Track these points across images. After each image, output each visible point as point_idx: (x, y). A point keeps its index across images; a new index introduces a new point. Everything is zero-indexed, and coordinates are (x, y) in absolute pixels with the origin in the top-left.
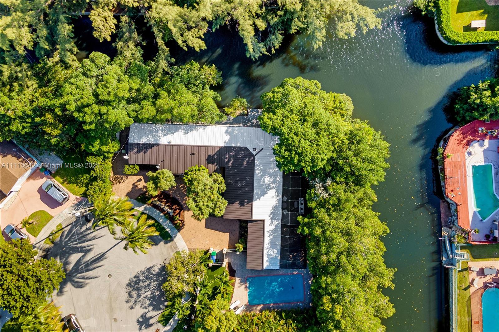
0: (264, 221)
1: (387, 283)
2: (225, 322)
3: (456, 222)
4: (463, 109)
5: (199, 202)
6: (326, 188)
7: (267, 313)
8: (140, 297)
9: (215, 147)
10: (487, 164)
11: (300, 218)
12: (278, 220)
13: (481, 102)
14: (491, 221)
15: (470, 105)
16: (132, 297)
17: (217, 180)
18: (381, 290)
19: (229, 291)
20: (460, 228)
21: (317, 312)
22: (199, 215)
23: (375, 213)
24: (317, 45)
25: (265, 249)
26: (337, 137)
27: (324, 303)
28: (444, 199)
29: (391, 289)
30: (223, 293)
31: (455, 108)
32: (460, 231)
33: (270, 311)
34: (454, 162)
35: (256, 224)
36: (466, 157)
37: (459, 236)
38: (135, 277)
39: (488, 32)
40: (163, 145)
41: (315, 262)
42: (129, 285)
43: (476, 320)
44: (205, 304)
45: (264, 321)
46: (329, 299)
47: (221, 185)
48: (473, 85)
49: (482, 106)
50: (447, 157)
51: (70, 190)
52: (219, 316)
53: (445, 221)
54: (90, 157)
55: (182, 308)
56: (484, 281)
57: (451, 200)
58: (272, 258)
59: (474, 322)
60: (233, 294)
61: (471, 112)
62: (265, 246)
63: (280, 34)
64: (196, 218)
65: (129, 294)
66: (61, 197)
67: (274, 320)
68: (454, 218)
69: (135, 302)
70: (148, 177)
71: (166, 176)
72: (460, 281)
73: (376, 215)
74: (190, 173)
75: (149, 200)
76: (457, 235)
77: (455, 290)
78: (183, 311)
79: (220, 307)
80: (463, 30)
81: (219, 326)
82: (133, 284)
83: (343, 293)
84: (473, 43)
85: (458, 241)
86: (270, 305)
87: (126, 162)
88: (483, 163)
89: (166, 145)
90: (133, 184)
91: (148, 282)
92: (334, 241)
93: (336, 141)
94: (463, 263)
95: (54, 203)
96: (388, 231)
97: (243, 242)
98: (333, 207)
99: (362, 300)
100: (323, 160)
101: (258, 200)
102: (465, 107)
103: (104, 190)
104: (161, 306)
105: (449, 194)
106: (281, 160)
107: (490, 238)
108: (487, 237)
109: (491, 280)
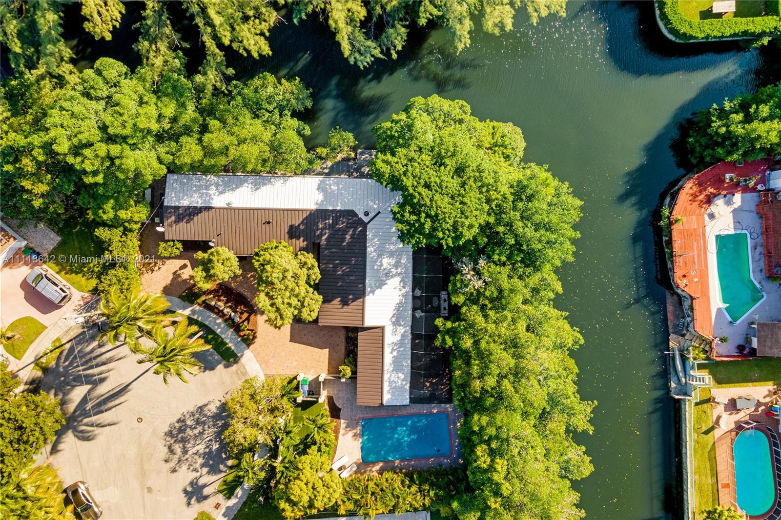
0: (383, 328)
1: (581, 423)
2: (322, 491)
3: (691, 325)
4: (701, 145)
5: (277, 298)
6: (478, 274)
7: (388, 475)
8: (186, 454)
9: (302, 211)
10: (739, 232)
11: (439, 322)
12: (404, 326)
13: (729, 132)
14: (746, 323)
15: (711, 137)
16: (174, 454)
17: (305, 263)
18: (571, 435)
19: (330, 441)
20: (697, 335)
21: (468, 473)
22: (276, 319)
23: (559, 313)
24: (463, 42)
25: (385, 372)
26: (495, 190)
27: (478, 457)
28: (673, 290)
29: (588, 434)
30: (321, 444)
31: (687, 143)
32: (698, 339)
33: (395, 473)
34: (688, 230)
35: (371, 334)
36: (706, 222)
37: (696, 347)
38: (179, 421)
39: (739, 19)
40: (220, 209)
41: (464, 391)
42: (170, 434)
43: (726, 482)
44: (290, 462)
45: (384, 488)
46: (485, 450)
47: (311, 272)
48: (715, 106)
49: (730, 138)
50: (676, 221)
51: (73, 284)
52: (311, 480)
53: (674, 325)
54: (101, 229)
55: (253, 468)
56: (737, 420)
57: (683, 291)
58: (395, 388)
59: (722, 484)
60: (336, 446)
61: (714, 149)
62: (385, 368)
63: (403, 26)
64: (272, 325)
65: (170, 447)
66: (57, 295)
67: (400, 486)
68: (689, 319)
69: (179, 461)
70: (196, 260)
71: (223, 257)
72: (698, 420)
73: (562, 316)
74: (262, 253)
75: (199, 297)
76: (693, 346)
77: (690, 433)
78: (254, 473)
79: (314, 467)
80: (699, 16)
81: (313, 497)
82: (175, 432)
83: (507, 440)
84: (715, 37)
85: (695, 355)
86: (394, 462)
87: (161, 237)
88: (732, 232)
89: (223, 209)
90: (174, 273)
91: (200, 429)
92: (492, 358)
93: (494, 197)
94: (703, 390)
95: (46, 305)
96: (582, 342)
97: (350, 363)
98: (490, 303)
99: (539, 451)
100: (471, 226)
101: (371, 294)
102: (704, 141)
103: (127, 282)
104: (222, 467)
105: (679, 282)
106: (404, 228)
107: (745, 351)
108: (741, 348)
109: (747, 418)
